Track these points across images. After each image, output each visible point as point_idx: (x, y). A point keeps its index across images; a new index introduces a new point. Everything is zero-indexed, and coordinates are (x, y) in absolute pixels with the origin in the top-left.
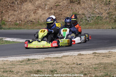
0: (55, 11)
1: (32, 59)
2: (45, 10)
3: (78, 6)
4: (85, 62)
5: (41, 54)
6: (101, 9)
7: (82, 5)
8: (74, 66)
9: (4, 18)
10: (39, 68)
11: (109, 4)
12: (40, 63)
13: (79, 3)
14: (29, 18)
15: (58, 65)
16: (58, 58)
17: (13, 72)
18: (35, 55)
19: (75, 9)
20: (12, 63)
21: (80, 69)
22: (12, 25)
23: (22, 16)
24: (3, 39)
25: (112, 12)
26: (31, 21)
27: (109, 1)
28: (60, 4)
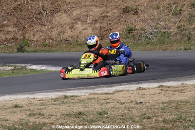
0: (101, 25)
1: (71, 96)
2: (86, 24)
3: (135, 17)
4: (148, 100)
5: (83, 89)
6: (169, 21)
7: (141, 16)
8: (131, 105)
9: (27, 35)
10: (82, 109)
11: (180, 13)
12: (82, 101)
13: (136, 13)
14: (64, 36)
15: (109, 105)
16: (107, 94)
17: (44, 115)
18: (75, 90)
19: (130, 21)
20: (41, 102)
21: (142, 111)
22: (40, 46)
23: (53, 33)
24: (27, 67)
25: (184, 26)
26: (67, 40)
27: (180, 10)
28: (109, 14)
